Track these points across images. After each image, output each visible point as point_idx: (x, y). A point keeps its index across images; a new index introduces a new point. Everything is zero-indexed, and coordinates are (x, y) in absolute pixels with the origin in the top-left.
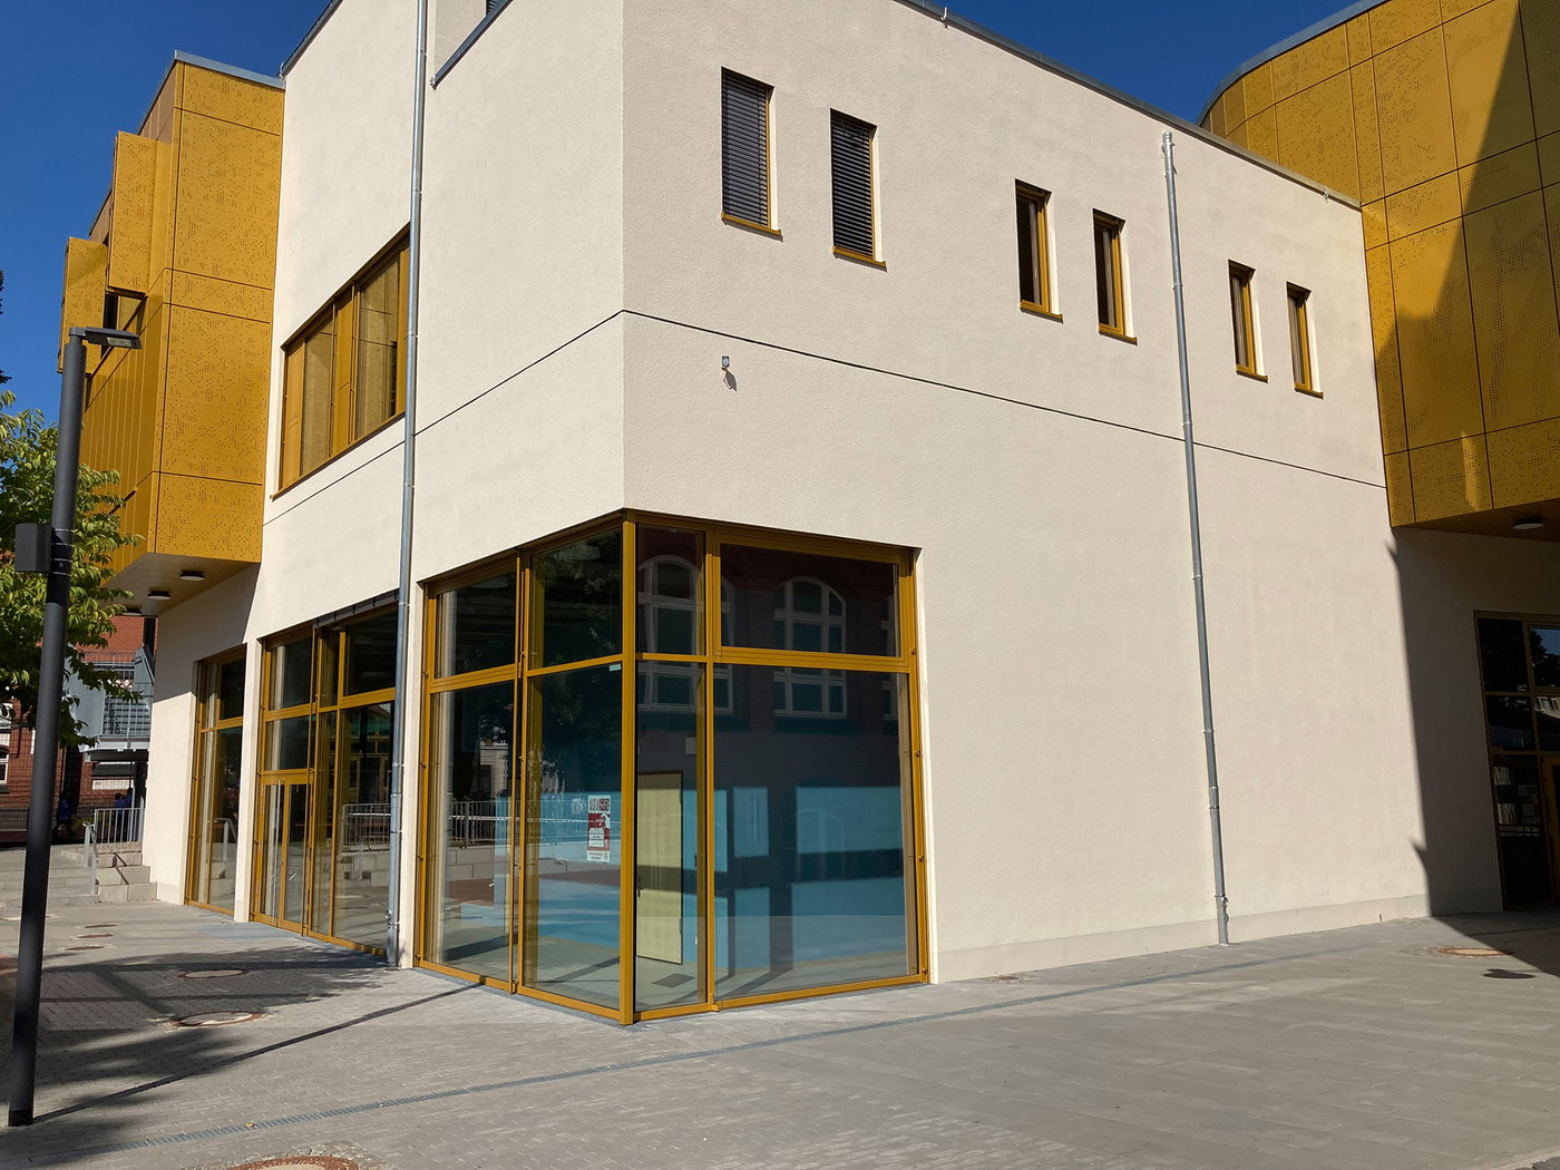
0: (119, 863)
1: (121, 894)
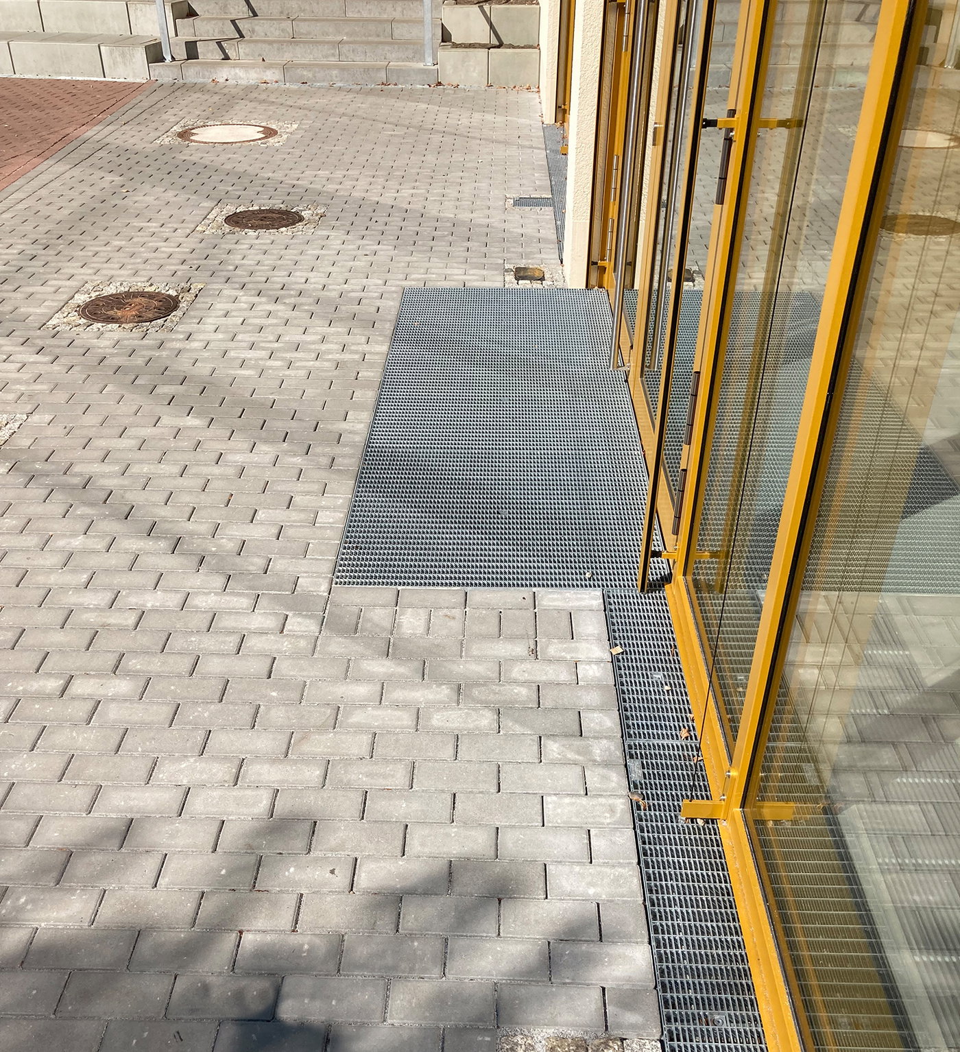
1: (474, 69)
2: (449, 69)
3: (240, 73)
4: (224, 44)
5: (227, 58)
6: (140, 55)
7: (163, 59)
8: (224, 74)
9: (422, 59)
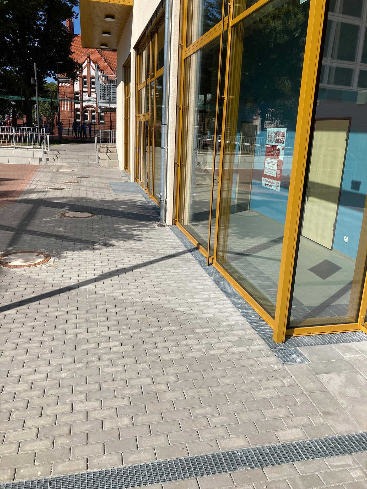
0: (109, 151)
1: (106, 163)
2: (101, 164)
3: (59, 163)
4: (55, 159)
5: (55, 161)
6: (38, 160)
7: (42, 161)
8: (55, 164)
9: (95, 161)
